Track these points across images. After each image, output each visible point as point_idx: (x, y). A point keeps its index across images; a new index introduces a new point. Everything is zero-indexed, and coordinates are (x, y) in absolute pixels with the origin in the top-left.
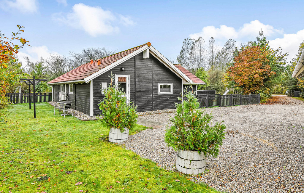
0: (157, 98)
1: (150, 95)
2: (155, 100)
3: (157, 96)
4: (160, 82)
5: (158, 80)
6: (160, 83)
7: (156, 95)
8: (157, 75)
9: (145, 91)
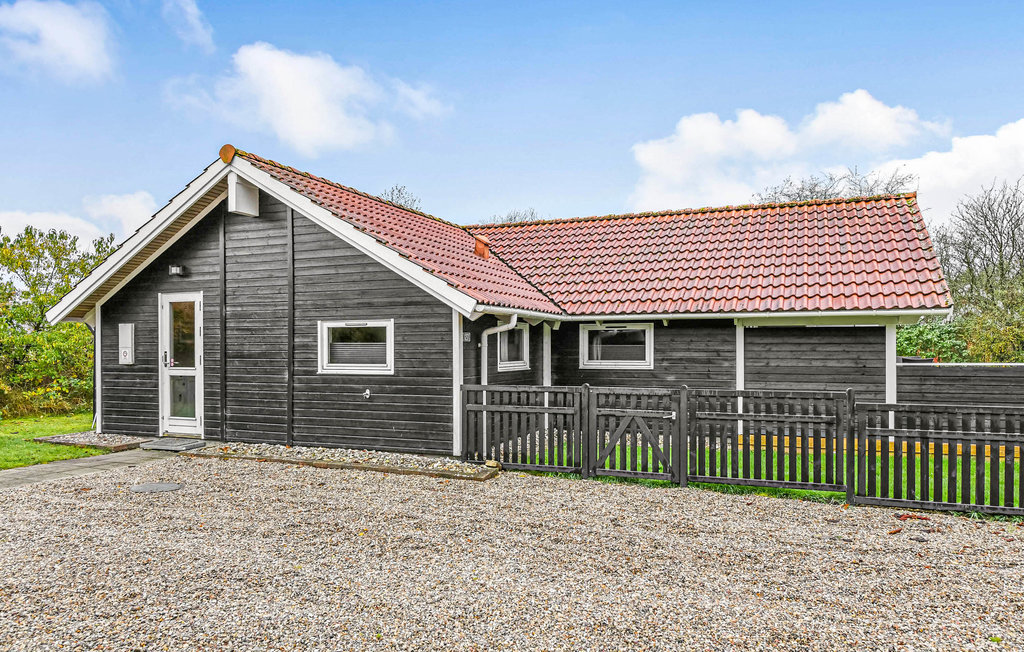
0: (314, 389)
1: (280, 372)
2: (301, 397)
3: (309, 382)
4: (326, 313)
5: (316, 307)
6: (324, 319)
7: (307, 373)
8: (311, 282)
9: (260, 355)
